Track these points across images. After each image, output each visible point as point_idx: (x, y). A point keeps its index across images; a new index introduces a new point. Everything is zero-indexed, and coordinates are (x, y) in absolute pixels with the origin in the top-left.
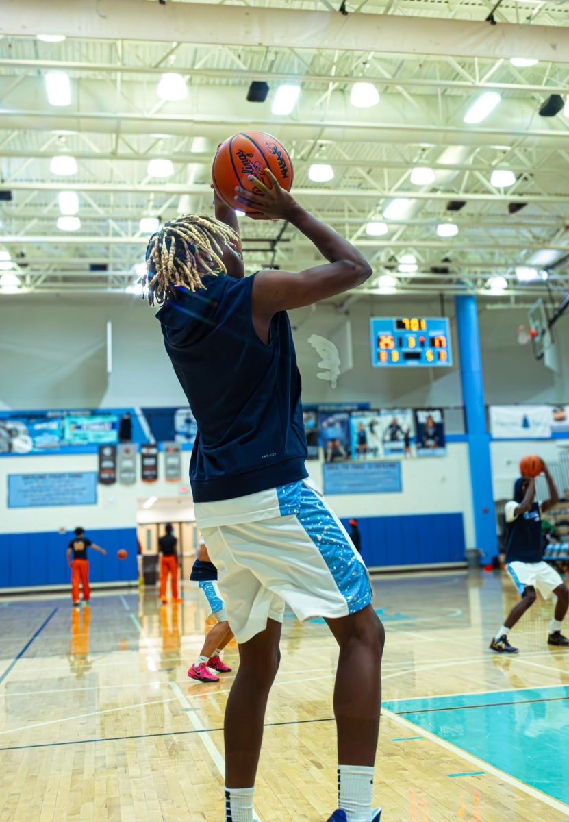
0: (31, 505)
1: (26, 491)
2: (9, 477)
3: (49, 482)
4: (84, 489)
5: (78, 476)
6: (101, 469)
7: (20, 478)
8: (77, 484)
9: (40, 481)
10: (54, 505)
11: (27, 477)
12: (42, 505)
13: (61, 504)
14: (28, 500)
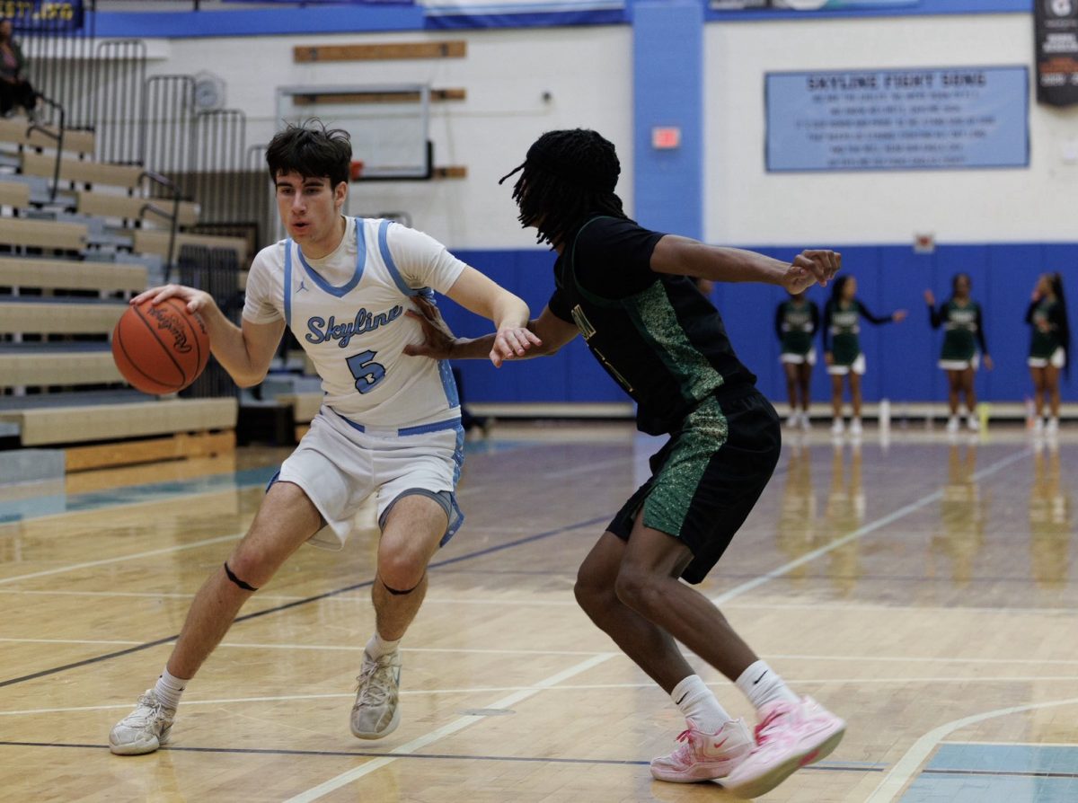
0: (832, 168)
1: (820, 124)
2: (768, 76)
3: (886, 97)
4: (988, 120)
5: (969, 78)
6: (1043, 59)
7: (803, 81)
8: (968, 104)
9: (860, 92)
10: (900, 166)
11: (819, 81)
12: (864, 167)
13: (920, 166)
14: (825, 150)
